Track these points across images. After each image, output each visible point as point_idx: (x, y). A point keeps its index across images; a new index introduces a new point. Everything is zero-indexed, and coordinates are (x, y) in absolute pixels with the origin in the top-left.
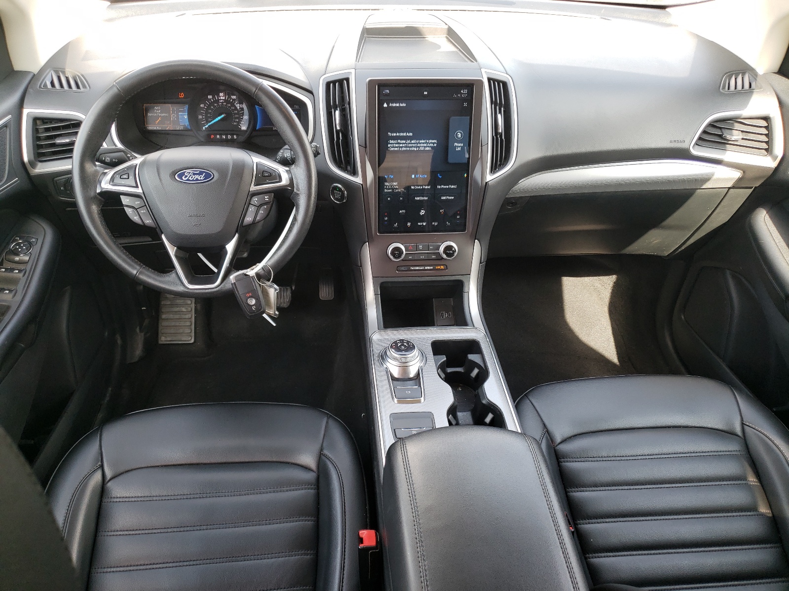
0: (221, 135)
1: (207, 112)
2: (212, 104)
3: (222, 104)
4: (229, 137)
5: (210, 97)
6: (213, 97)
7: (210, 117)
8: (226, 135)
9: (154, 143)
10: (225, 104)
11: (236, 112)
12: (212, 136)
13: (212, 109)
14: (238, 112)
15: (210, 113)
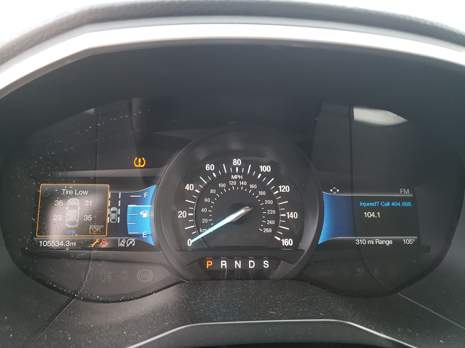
0: (230, 260)
1: (200, 203)
2: (213, 183)
3: (238, 183)
4: (252, 264)
5: (209, 167)
6: (218, 167)
7: (206, 215)
8: (245, 260)
9: (51, 287)
10: (245, 183)
11: (271, 202)
12: (209, 264)
13: (212, 196)
14: (275, 202)
15: (208, 205)
